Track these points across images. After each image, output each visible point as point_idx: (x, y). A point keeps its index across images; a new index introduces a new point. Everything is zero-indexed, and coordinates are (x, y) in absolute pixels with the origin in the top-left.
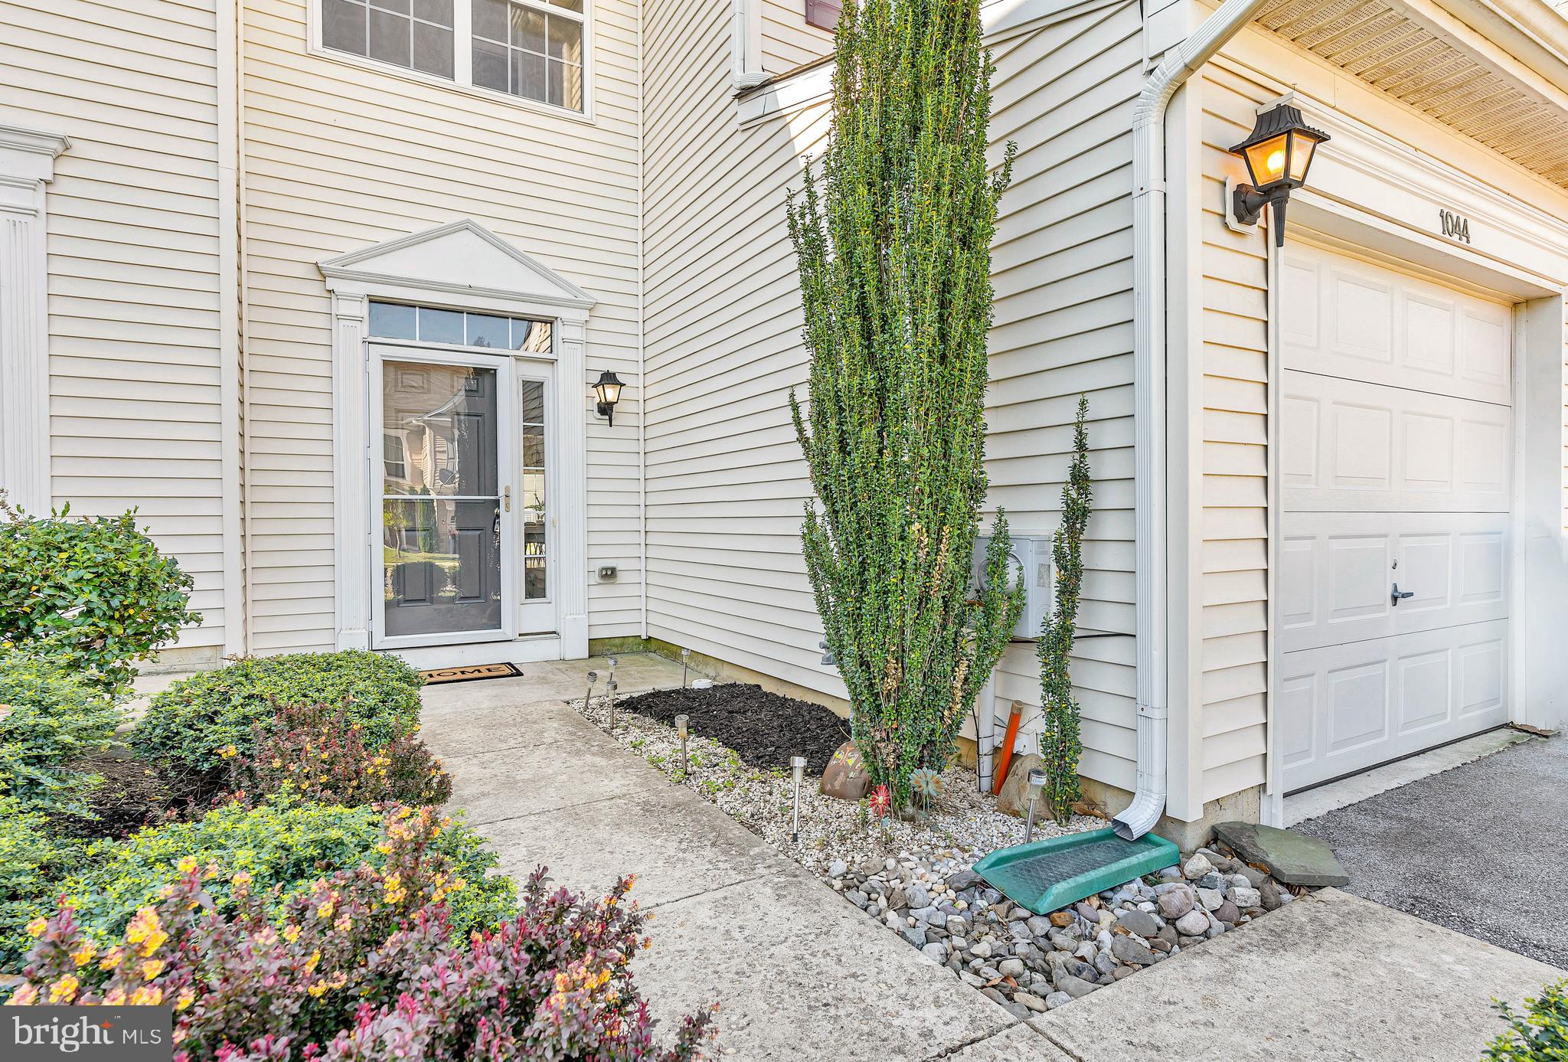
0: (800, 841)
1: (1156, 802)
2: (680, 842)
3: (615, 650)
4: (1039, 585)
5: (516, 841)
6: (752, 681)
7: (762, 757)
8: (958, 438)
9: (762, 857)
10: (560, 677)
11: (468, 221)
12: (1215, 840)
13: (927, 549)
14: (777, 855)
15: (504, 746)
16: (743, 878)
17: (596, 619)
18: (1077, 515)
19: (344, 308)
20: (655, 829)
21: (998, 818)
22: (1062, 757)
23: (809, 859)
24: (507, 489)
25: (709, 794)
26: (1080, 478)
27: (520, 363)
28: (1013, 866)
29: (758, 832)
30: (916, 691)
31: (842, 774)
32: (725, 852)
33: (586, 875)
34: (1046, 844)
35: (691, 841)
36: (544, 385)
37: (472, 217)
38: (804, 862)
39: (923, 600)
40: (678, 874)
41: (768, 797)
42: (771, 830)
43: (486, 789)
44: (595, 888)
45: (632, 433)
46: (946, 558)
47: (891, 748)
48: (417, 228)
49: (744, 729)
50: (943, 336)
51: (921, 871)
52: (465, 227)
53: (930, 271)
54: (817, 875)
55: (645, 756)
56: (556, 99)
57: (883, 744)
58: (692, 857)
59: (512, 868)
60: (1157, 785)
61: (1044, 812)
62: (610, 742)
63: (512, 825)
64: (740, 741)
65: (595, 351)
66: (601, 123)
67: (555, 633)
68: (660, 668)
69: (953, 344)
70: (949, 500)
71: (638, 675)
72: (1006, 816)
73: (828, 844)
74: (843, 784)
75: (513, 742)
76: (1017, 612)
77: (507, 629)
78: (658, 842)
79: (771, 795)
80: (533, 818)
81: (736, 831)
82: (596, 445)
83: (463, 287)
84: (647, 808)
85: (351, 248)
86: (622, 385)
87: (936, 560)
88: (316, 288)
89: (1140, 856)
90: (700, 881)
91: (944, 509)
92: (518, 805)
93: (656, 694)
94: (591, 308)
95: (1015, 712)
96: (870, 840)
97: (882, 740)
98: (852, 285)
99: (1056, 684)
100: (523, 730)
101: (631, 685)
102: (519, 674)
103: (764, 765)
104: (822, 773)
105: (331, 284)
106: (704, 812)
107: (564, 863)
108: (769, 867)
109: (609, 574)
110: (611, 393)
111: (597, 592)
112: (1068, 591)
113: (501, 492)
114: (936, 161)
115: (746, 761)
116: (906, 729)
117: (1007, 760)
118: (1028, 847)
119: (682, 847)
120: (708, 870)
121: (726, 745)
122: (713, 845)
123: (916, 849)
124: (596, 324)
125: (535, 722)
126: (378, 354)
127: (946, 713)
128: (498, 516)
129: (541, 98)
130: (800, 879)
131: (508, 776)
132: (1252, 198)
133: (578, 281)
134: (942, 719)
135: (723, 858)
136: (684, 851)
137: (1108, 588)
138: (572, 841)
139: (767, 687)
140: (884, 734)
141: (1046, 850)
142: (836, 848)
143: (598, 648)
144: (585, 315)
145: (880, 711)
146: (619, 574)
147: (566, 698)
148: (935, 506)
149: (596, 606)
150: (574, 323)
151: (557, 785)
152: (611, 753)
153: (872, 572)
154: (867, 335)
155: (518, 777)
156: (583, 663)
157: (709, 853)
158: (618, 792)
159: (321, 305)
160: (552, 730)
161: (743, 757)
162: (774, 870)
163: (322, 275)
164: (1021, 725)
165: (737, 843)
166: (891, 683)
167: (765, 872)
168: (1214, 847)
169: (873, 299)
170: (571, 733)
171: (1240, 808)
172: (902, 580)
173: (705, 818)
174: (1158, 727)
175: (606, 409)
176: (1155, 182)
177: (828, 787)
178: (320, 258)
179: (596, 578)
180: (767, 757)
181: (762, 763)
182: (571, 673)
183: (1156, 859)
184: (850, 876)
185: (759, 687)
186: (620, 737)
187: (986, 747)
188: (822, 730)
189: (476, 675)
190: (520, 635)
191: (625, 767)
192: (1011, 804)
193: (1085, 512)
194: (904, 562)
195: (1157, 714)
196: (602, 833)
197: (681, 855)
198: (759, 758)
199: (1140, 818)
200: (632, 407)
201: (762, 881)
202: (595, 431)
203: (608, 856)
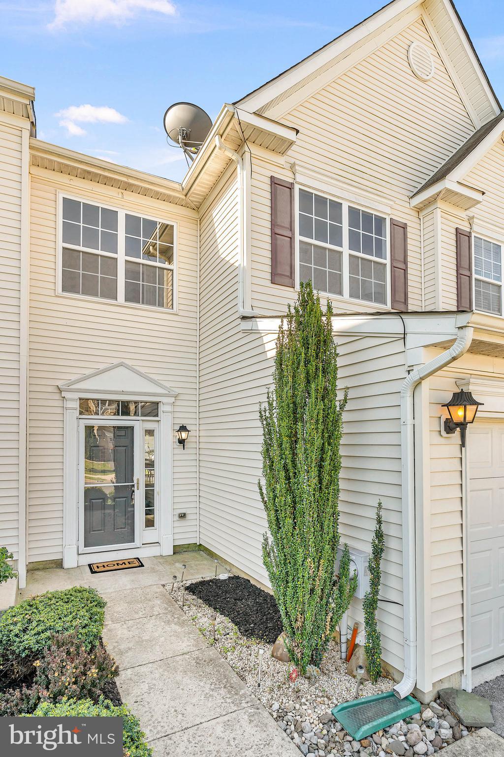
0: (261, 686)
1: (411, 682)
2: (211, 685)
3: (185, 550)
4: (365, 576)
5: (144, 680)
6: (246, 577)
7: (248, 630)
8: (326, 523)
9: (244, 696)
10: (161, 568)
11: (122, 362)
12: (439, 698)
13: (313, 570)
14: (250, 695)
15: (137, 616)
16: (236, 709)
17: (177, 537)
18: (378, 552)
19: (69, 404)
20: (201, 675)
21: (347, 678)
22: (373, 656)
23: (264, 699)
24: (138, 480)
25: (224, 653)
26: (379, 535)
27: (144, 422)
28: (348, 711)
29: (243, 679)
30: (309, 627)
31: (281, 649)
32: (229, 692)
33: (172, 703)
34: (363, 700)
35: (216, 684)
36: (155, 431)
37: (124, 360)
38: (262, 700)
39: (312, 591)
40: (210, 705)
41: (249, 657)
42: (249, 678)
43: (130, 645)
44: (176, 711)
45: (194, 451)
46: (322, 573)
47: (299, 650)
48: (102, 367)
49: (241, 612)
50: (320, 482)
51: (309, 711)
52: (121, 365)
53: (314, 457)
54: (267, 709)
55: (197, 626)
56: (161, 305)
57: (296, 648)
58: (215, 694)
59: (142, 697)
60: (412, 674)
61: (366, 677)
62: (182, 616)
63: (143, 669)
64: (238, 620)
65: (177, 415)
66: (181, 313)
67: (158, 543)
68: (205, 562)
69: (324, 484)
70: (323, 548)
71: (195, 567)
72: (350, 677)
73: (273, 690)
74: (281, 654)
75: (141, 613)
76: (354, 589)
77: (138, 542)
78: (202, 684)
79: (250, 656)
80: (150, 665)
81: (235, 679)
82: (177, 457)
83: (120, 392)
84: (198, 661)
85: (73, 378)
86: (189, 431)
87: (317, 574)
88: (57, 396)
89: (402, 710)
90: (218, 710)
91: (321, 552)
92: (144, 656)
93: (202, 583)
94: (176, 397)
95: (355, 628)
96: (290, 690)
97: (296, 646)
98: (282, 458)
99: (370, 622)
100: (145, 605)
101: (192, 574)
102: (142, 566)
103: (249, 635)
104: (274, 642)
105: (63, 394)
106: (221, 666)
107: (163, 695)
108: (247, 702)
109: (183, 516)
110: (184, 435)
111: (177, 524)
112: (375, 583)
113: (135, 481)
114: (316, 412)
115: (241, 632)
116: (305, 643)
117: (353, 647)
118: (355, 702)
119: (212, 688)
120: (222, 703)
121: (233, 621)
122: (225, 687)
123: (309, 697)
124: (178, 403)
125: (150, 600)
126: (83, 423)
127: (323, 635)
128: (133, 491)
129: (154, 304)
130: (260, 711)
131: (139, 637)
132: (451, 425)
133: (168, 384)
134: (321, 638)
135: (228, 696)
136: (213, 690)
137: (393, 583)
138: (167, 681)
139: (252, 582)
140: (296, 644)
141: (363, 703)
142: (276, 692)
143: (178, 549)
144: (173, 399)
145: (294, 633)
146: (187, 515)
147: (163, 583)
148: (317, 550)
149: (176, 531)
150: (168, 404)
151: (160, 643)
152: (183, 623)
153: (290, 578)
154: (288, 478)
155: (144, 638)
156: (170, 558)
157: (223, 692)
158: (186, 650)
159: (60, 403)
160: (158, 606)
161: (240, 630)
162: (249, 704)
163: (60, 391)
164: (358, 632)
165: (235, 687)
166: (299, 624)
167: (246, 705)
168: (438, 701)
169: (290, 466)
170: (166, 609)
171: (452, 681)
172: (303, 582)
173: (222, 670)
174: (412, 650)
175: (182, 442)
176: (410, 421)
177: (275, 654)
178: (60, 383)
179: (177, 518)
180: (250, 631)
181: (248, 634)
182: (165, 565)
183: (410, 711)
184: (280, 711)
185: (249, 581)
186: (187, 612)
187: (344, 639)
188: (275, 614)
189: (124, 566)
190: (143, 544)
191: (189, 633)
192: (352, 671)
193: (382, 550)
194: (303, 576)
195: (412, 644)
196: (179, 677)
197: (211, 693)
198: (246, 631)
199: (404, 689)
200: (193, 439)
201: (244, 711)
202: (176, 451)
203: (181, 691)
